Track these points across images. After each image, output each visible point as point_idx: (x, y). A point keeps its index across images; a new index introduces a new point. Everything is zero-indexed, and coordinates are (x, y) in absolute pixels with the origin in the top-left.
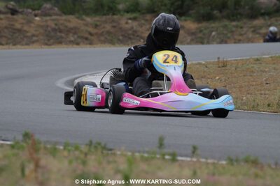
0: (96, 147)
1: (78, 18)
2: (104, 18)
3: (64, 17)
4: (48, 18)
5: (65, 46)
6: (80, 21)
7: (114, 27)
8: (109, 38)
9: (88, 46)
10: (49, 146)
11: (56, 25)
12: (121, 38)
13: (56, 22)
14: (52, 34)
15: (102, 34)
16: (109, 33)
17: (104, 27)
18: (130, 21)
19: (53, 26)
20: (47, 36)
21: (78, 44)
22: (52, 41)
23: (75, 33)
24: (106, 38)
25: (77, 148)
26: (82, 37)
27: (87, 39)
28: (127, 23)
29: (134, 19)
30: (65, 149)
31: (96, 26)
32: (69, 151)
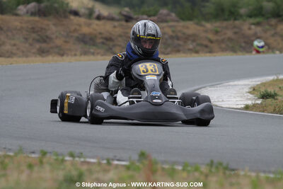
0: (217, 168)
1: (197, 24)
2: (225, 23)
3: (182, 23)
4: (165, 25)
5: (184, 55)
6: (198, 28)
7: (235, 33)
8: (230, 45)
9: (208, 54)
10: (167, 166)
11: (173, 31)
13: (173, 29)
14: (170, 41)
15: (223, 41)
16: (230, 39)
17: (225, 34)
18: (253, 27)
19: (171, 33)
21: (197, 52)
22: (169, 49)
23: (194, 41)
24: (227, 45)
25: (197, 169)
26: (201, 45)
27: (206, 46)
28: (250, 29)
29: (258, 24)
30: (184, 170)
31: (217, 33)
32: (189, 172)
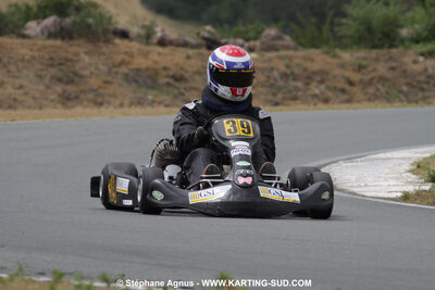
1: (327, 53)
2: (374, 53)
3: (302, 53)
4: (272, 54)
5: (302, 106)
6: (330, 60)
7: (393, 69)
8: (383, 90)
9: (344, 106)
11: (288, 66)
12: (405, 88)
13: (287, 61)
14: (281, 83)
15: (370, 83)
16: (382, 79)
17: (374, 70)
18: (421, 59)
19: (283, 68)
20: (272, 86)
21: (326, 101)
22: (280, 96)
23: (322, 82)
24: (378, 89)
26: (335, 89)
27: (343, 91)
28: (415, 62)
29: (430, 54)
31: (360, 68)
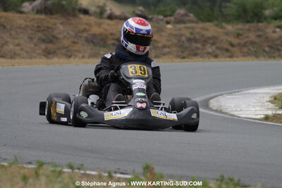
0: (227, 184)
1: (217, 25)
2: (247, 26)
3: (201, 25)
4: (182, 26)
5: (200, 59)
6: (219, 30)
7: (259, 36)
8: (252, 49)
9: (228, 59)
11: (192, 34)
12: (267, 49)
13: (191, 30)
14: (187, 44)
15: (245, 45)
16: (252, 43)
17: (247, 37)
18: (278, 30)
19: (188, 35)
20: (181, 46)
21: (216, 56)
22: (186, 53)
23: (213, 44)
24: (250, 49)
26: (221, 49)
28: (274, 32)
31: (238, 35)
